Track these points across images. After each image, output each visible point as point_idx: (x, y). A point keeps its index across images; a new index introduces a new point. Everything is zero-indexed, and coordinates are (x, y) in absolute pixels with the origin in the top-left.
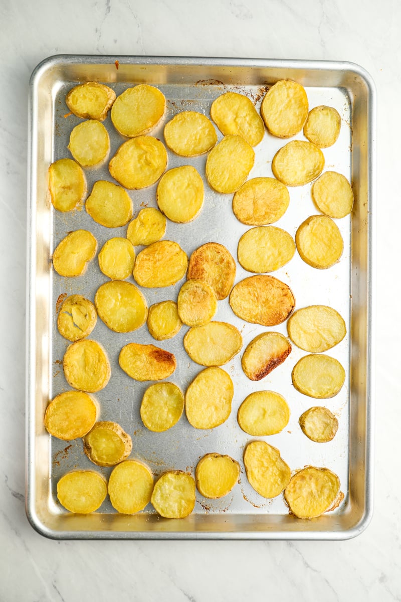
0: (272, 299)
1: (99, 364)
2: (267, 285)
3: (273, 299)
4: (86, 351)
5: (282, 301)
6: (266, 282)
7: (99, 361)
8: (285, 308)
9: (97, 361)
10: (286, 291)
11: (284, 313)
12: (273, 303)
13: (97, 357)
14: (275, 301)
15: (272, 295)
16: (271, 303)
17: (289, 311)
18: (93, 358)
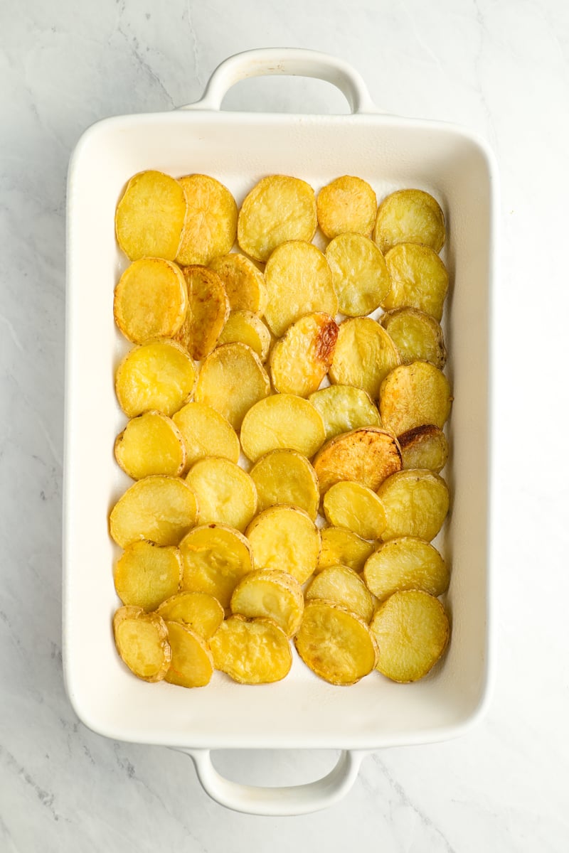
0: (361, 462)
1: (383, 352)
2: (339, 456)
3: (363, 459)
4: (359, 335)
5: (375, 452)
6: (334, 456)
7: (381, 348)
8: (387, 453)
9: (378, 348)
10: (367, 438)
11: (393, 460)
12: (368, 464)
13: (377, 341)
14: (368, 459)
15: (357, 458)
16: (366, 467)
17: (396, 452)
18: (370, 345)
